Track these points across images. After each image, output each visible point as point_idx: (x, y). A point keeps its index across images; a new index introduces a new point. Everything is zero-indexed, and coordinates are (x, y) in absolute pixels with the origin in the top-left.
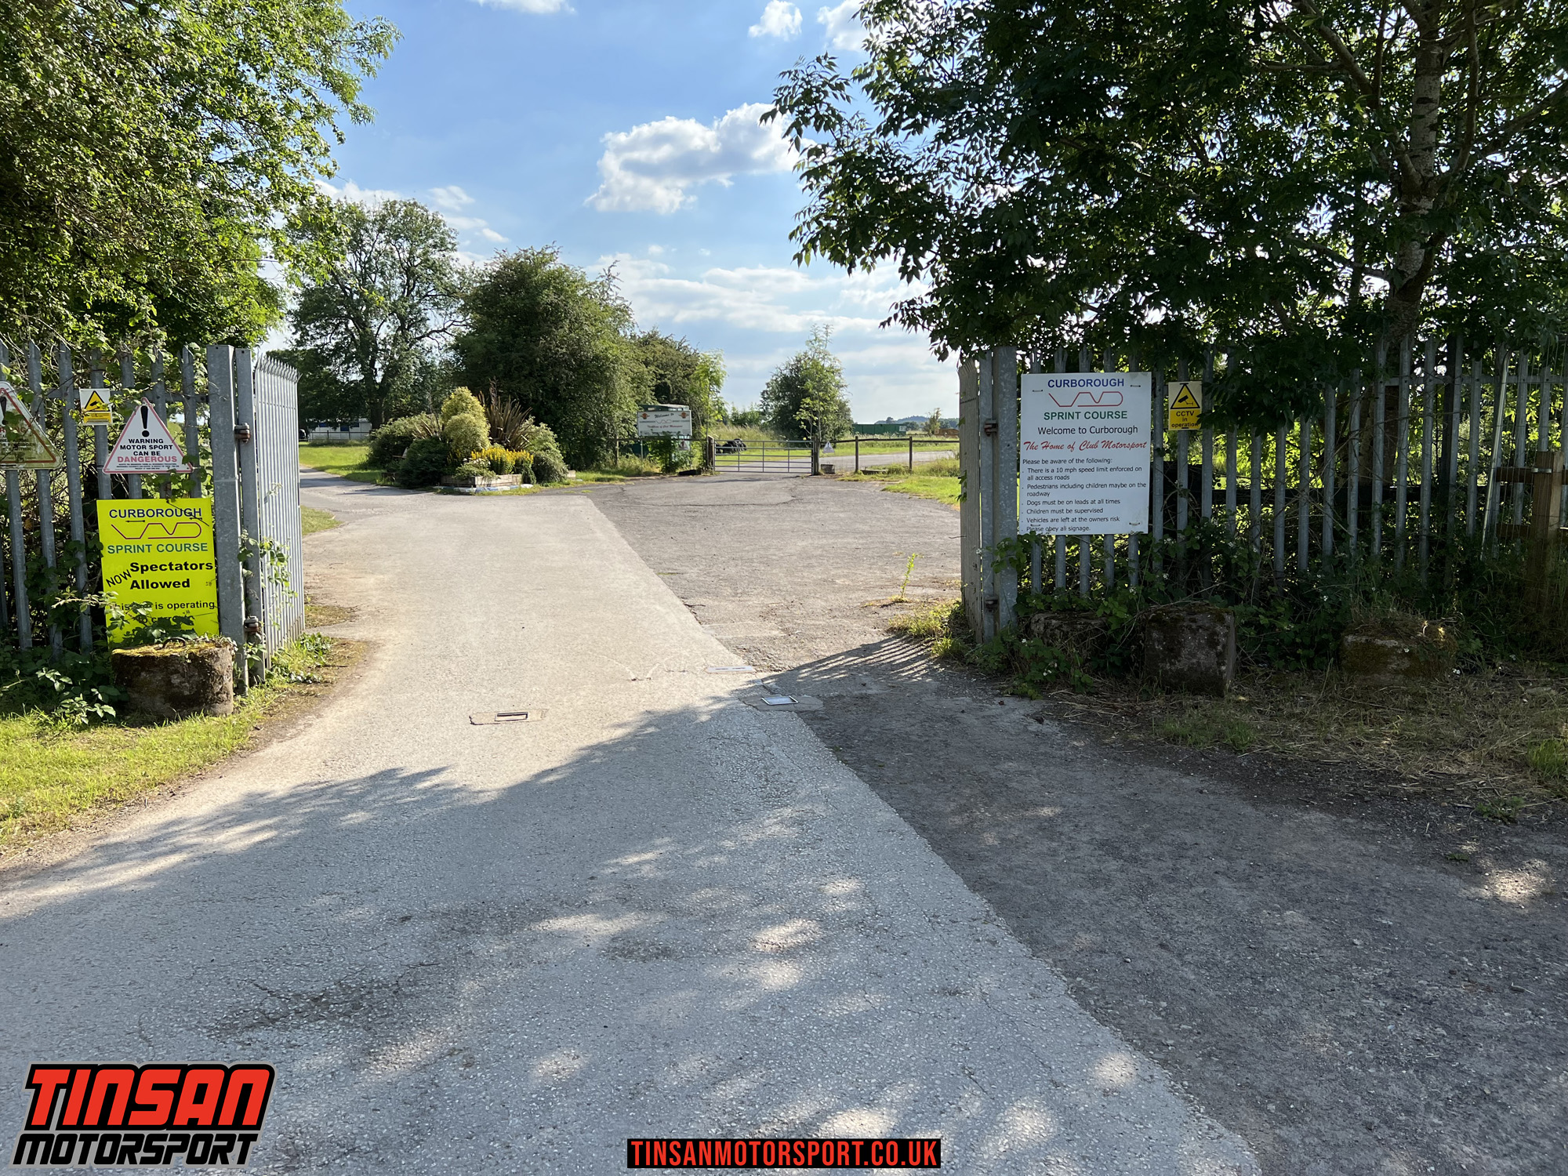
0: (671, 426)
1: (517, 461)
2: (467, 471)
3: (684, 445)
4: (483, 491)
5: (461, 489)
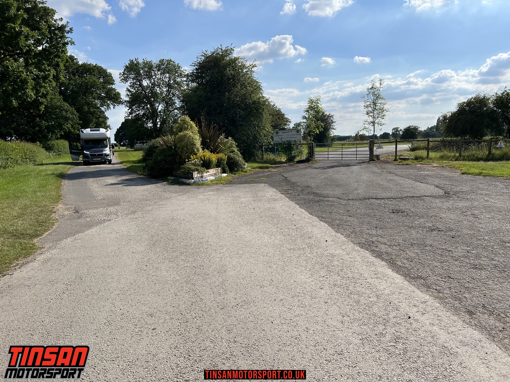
0: (291, 137)
1: (218, 160)
2: (188, 168)
3: (298, 147)
4: (198, 182)
5: (184, 180)
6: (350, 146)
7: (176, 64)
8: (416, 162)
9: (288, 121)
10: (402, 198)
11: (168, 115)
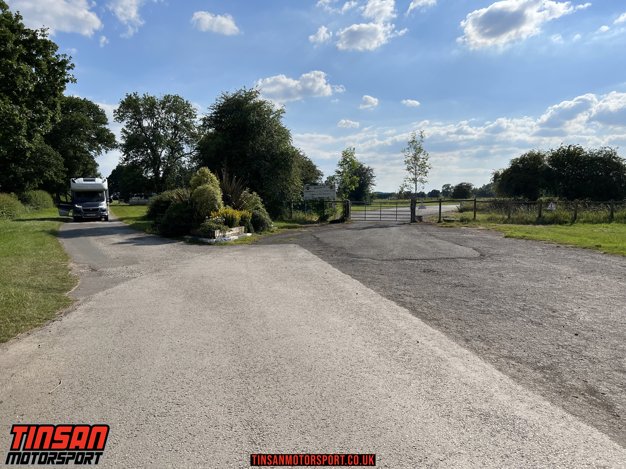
0: (324, 194)
1: (242, 217)
2: (209, 226)
3: (331, 205)
4: (221, 241)
5: (204, 239)
6: (391, 206)
7: (185, 101)
8: (461, 224)
9: (319, 174)
10: (436, 259)
11: (173, 162)
